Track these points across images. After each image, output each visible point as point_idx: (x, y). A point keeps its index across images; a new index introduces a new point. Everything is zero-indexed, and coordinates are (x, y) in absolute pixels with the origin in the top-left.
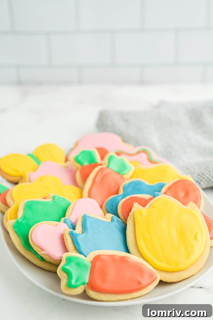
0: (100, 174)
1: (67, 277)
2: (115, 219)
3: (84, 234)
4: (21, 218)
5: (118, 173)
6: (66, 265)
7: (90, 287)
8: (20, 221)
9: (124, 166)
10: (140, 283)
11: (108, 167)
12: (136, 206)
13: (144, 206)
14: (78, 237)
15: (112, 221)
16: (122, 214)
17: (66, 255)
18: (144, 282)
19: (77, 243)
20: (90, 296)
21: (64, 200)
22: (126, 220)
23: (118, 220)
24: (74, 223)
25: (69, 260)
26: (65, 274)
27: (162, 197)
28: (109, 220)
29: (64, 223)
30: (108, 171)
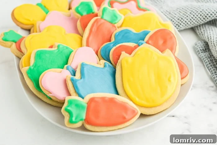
0: (95, 24)
1: (69, 115)
2: (107, 65)
3: (82, 79)
4: (33, 66)
5: (111, 23)
6: (68, 106)
7: (86, 122)
8: (32, 68)
9: (115, 16)
10: (124, 118)
11: (102, 18)
12: (124, 54)
13: (130, 54)
14: (77, 83)
15: (104, 66)
16: (113, 60)
17: (68, 98)
18: (127, 117)
19: (77, 87)
20: (87, 128)
21: (67, 48)
22: (116, 65)
23: (109, 66)
24: (74, 69)
25: (70, 102)
26: (67, 114)
27: (145, 46)
28: (102, 66)
29: (67, 69)
30: (102, 21)
